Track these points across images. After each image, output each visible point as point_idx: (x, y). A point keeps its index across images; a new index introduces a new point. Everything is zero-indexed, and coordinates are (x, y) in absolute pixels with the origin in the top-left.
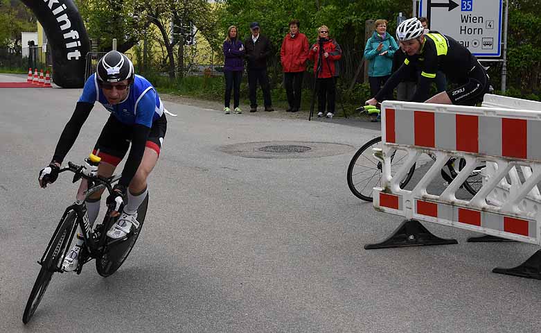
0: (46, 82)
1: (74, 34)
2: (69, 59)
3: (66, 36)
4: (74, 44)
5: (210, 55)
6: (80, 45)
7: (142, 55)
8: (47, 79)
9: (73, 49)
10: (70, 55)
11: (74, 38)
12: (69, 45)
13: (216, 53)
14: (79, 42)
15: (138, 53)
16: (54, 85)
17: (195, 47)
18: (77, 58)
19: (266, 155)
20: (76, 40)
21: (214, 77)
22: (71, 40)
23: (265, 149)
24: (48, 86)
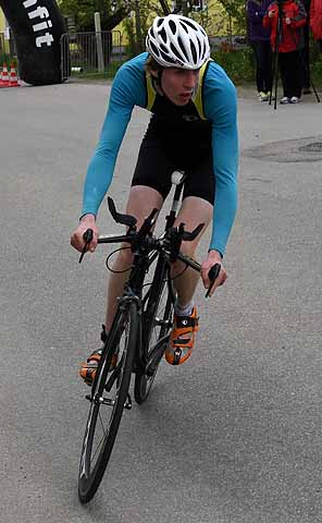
0: (12, 79)
1: (42, 12)
2: (39, 45)
3: (32, 15)
4: (43, 26)
5: (227, 23)
6: (51, 25)
7: (135, 32)
8: (13, 75)
9: (42, 33)
10: (39, 41)
11: (42, 17)
12: (37, 28)
13: (234, 19)
14: (49, 22)
15: (129, 28)
16: (22, 83)
17: (205, 14)
18: (49, 44)
19: (310, 157)
20: (45, 20)
21: (234, 52)
22: (38, 20)
23: (308, 148)
24: (15, 84)
